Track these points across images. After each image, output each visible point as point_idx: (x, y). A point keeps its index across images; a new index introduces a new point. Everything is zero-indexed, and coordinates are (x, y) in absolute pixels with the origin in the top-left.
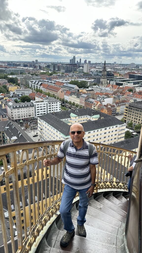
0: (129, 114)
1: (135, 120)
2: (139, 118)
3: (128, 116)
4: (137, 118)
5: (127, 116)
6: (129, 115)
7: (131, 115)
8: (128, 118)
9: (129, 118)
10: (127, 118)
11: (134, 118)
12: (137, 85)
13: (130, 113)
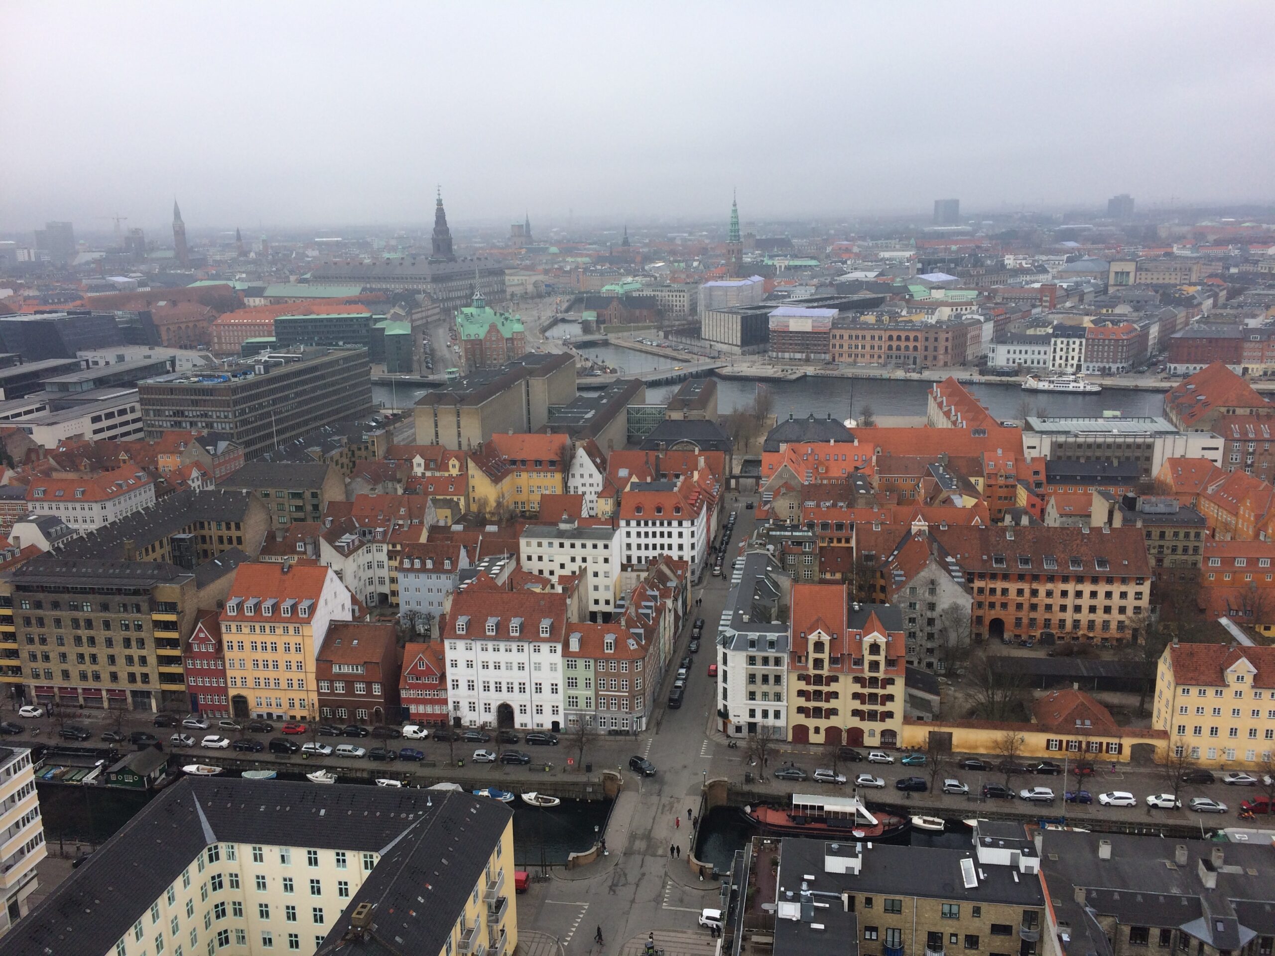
0: (31, 641)
1: (82, 667)
2: (110, 651)
3: (33, 657)
4: (94, 651)
5: (24, 654)
6: (38, 648)
7: (43, 641)
8: (33, 665)
9: (40, 665)
10: (26, 670)
11: (72, 657)
12: (32, 401)
13: (35, 631)
